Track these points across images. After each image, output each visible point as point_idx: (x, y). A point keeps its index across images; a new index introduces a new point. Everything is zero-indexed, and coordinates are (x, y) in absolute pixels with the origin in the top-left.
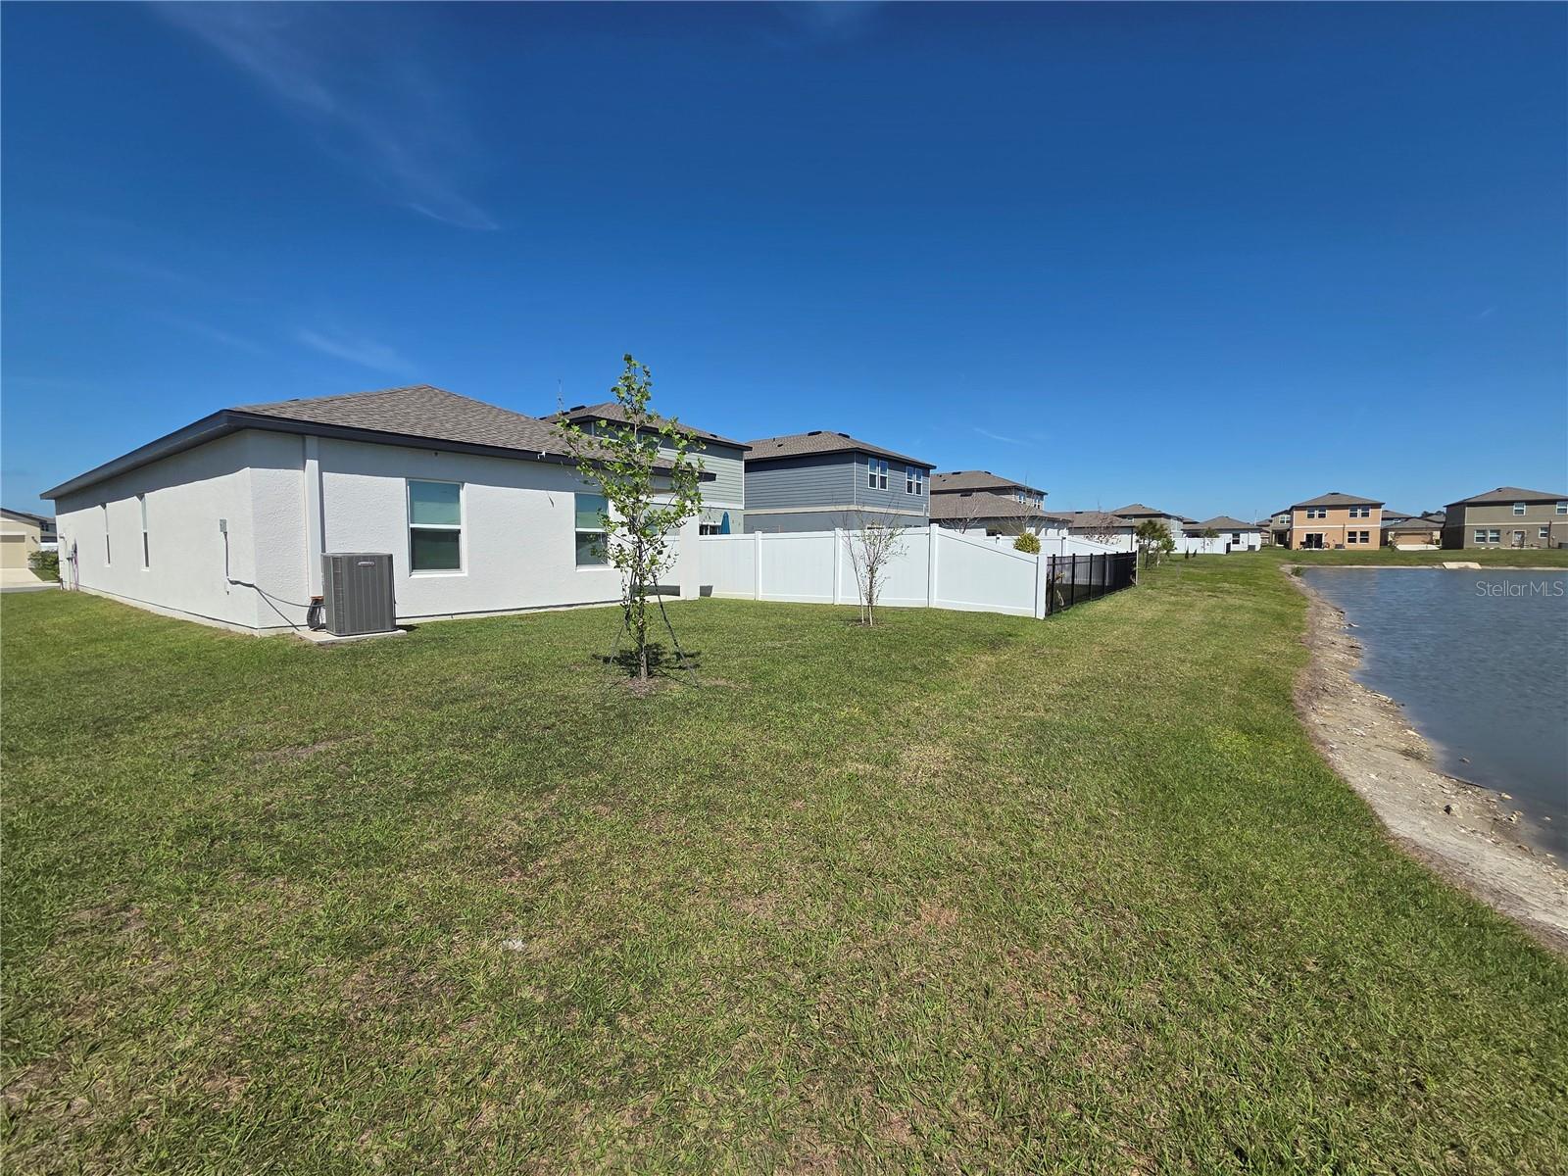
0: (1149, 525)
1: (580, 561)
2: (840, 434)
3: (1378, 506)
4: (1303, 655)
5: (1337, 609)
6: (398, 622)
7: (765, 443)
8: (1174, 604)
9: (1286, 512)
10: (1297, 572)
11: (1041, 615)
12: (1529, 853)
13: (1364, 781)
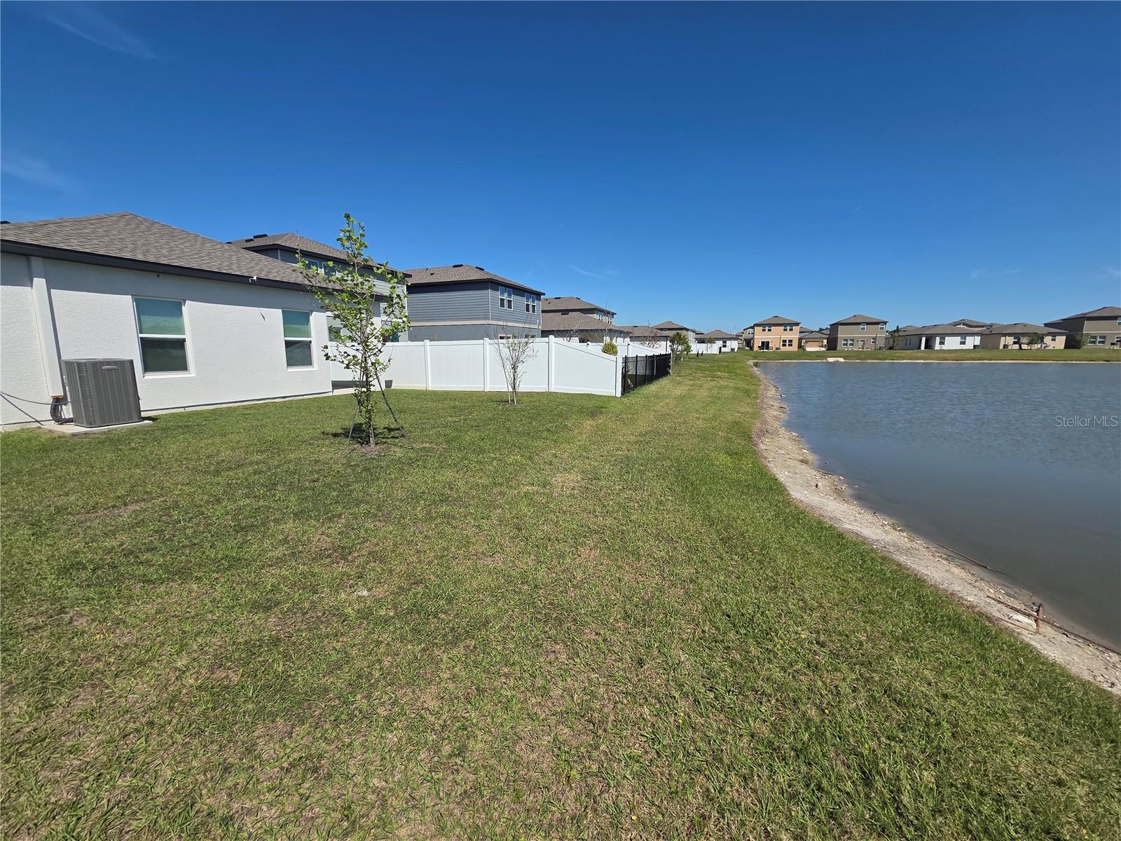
0: (677, 335)
1: (291, 363)
2: (477, 268)
3: (797, 324)
4: (757, 414)
5: (775, 386)
6: (143, 414)
7: (420, 271)
8: (693, 385)
9: (751, 328)
10: (756, 365)
11: (619, 395)
12: (847, 502)
13: (782, 476)
